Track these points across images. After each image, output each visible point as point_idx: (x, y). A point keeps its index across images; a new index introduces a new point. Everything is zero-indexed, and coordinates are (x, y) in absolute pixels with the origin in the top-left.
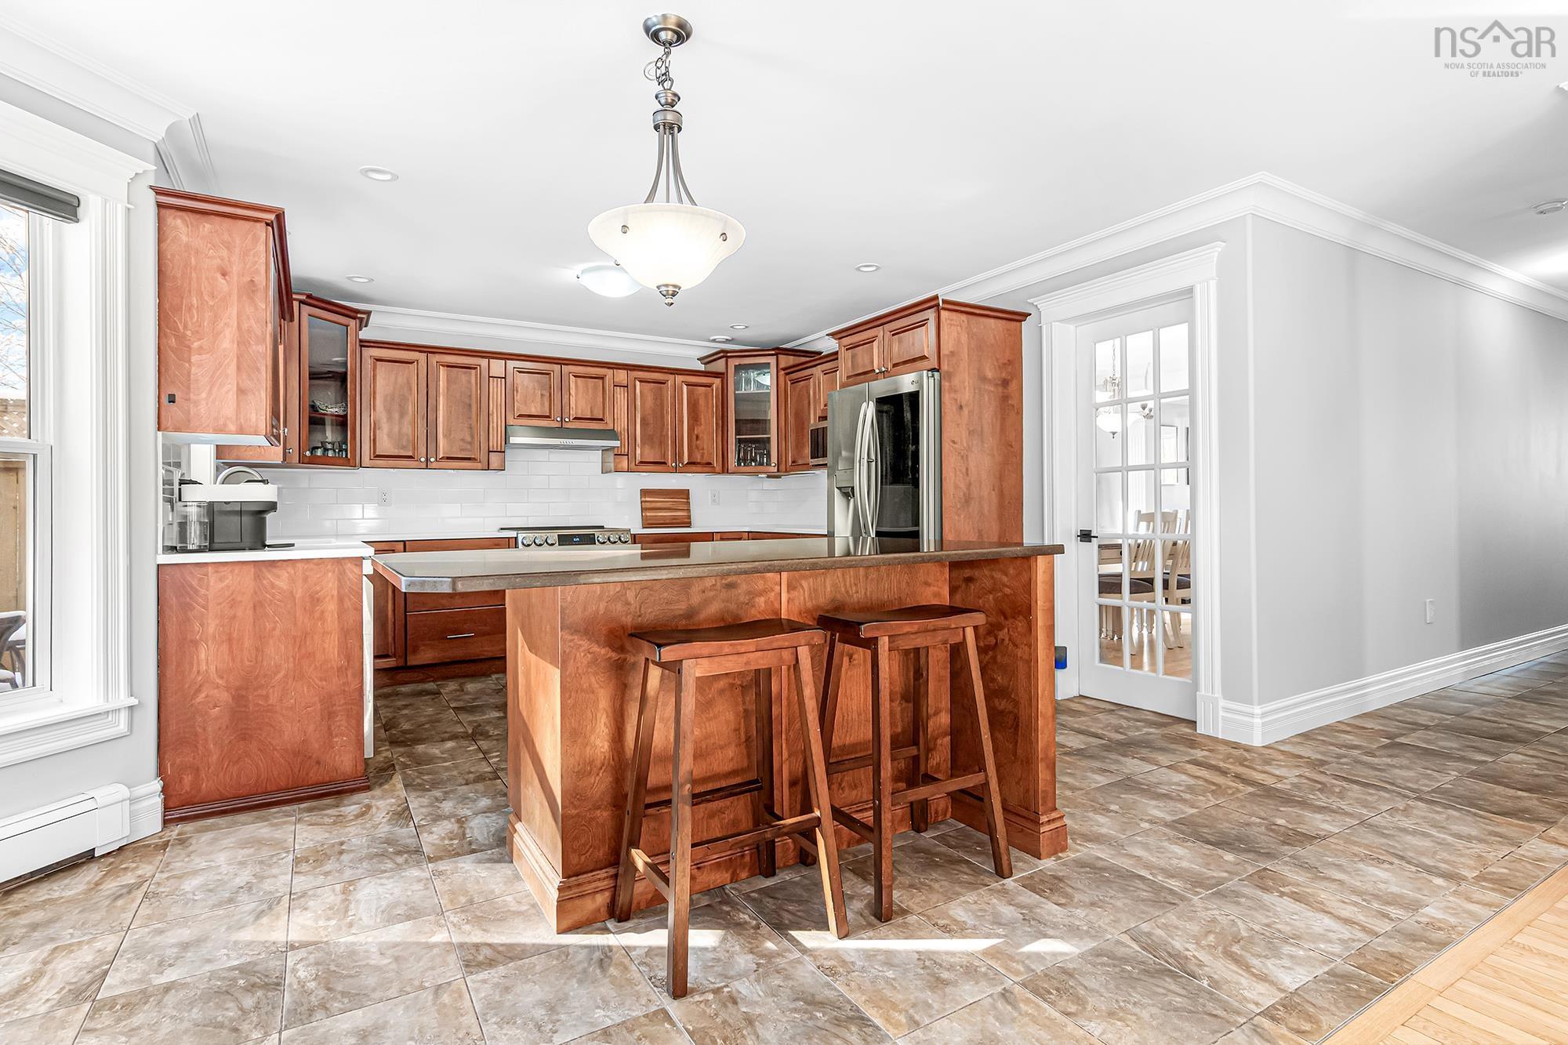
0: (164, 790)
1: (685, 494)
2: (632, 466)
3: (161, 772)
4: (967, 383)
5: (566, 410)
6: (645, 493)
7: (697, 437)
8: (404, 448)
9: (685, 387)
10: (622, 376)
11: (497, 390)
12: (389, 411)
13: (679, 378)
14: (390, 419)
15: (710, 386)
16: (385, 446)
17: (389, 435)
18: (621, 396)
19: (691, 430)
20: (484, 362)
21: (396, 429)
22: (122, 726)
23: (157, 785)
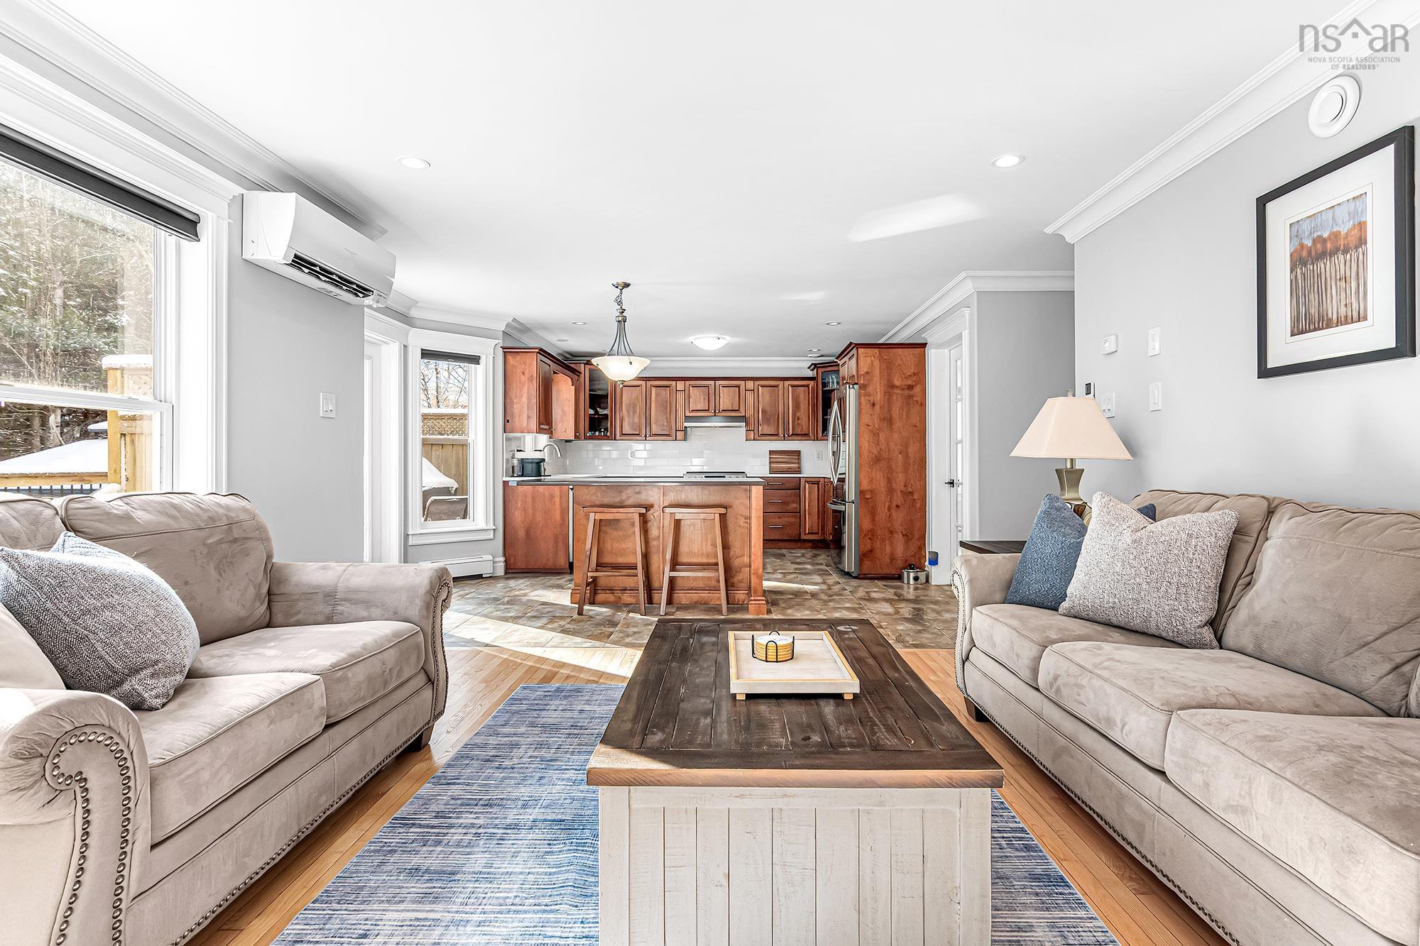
0: (506, 561)
1: (798, 453)
2: (757, 437)
3: (504, 555)
4: (878, 390)
5: (717, 406)
6: (771, 452)
7: (798, 419)
8: (635, 430)
9: (790, 388)
10: (750, 384)
11: (680, 397)
12: (628, 411)
13: (787, 383)
14: (628, 416)
15: (808, 386)
16: (627, 429)
17: (629, 424)
18: (750, 396)
19: (794, 414)
20: (674, 383)
21: (631, 421)
22: (492, 536)
23: (503, 559)
